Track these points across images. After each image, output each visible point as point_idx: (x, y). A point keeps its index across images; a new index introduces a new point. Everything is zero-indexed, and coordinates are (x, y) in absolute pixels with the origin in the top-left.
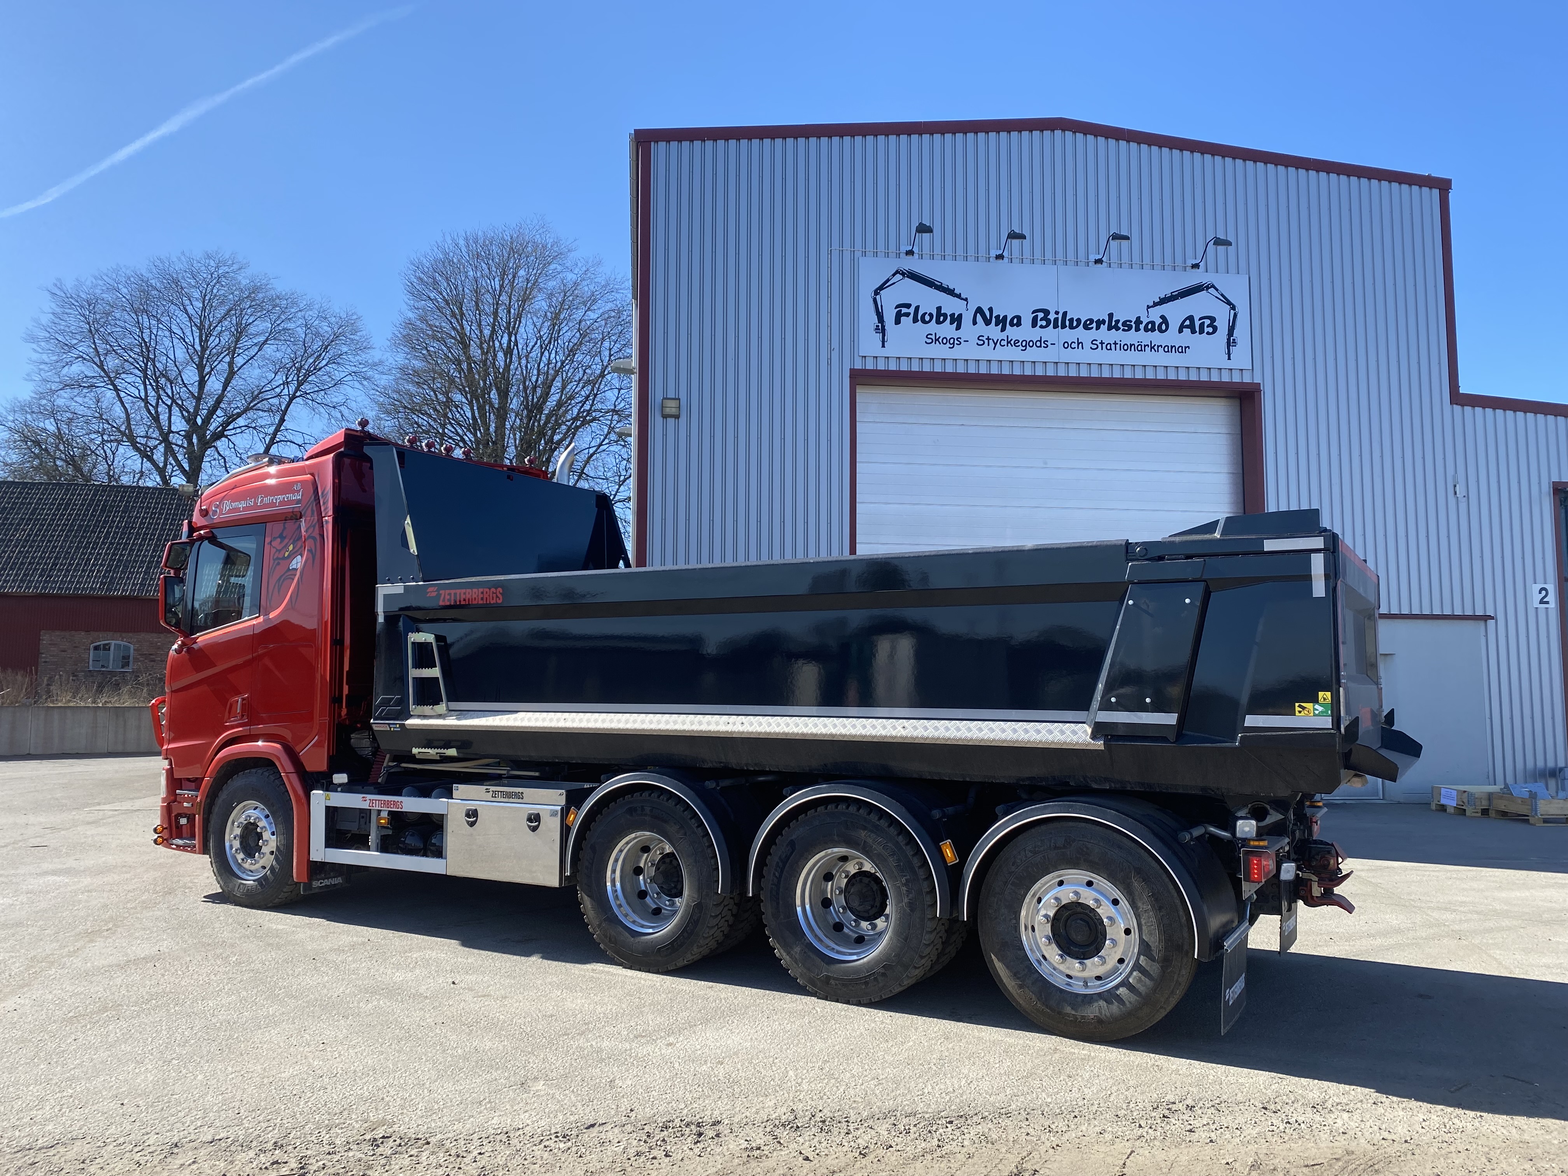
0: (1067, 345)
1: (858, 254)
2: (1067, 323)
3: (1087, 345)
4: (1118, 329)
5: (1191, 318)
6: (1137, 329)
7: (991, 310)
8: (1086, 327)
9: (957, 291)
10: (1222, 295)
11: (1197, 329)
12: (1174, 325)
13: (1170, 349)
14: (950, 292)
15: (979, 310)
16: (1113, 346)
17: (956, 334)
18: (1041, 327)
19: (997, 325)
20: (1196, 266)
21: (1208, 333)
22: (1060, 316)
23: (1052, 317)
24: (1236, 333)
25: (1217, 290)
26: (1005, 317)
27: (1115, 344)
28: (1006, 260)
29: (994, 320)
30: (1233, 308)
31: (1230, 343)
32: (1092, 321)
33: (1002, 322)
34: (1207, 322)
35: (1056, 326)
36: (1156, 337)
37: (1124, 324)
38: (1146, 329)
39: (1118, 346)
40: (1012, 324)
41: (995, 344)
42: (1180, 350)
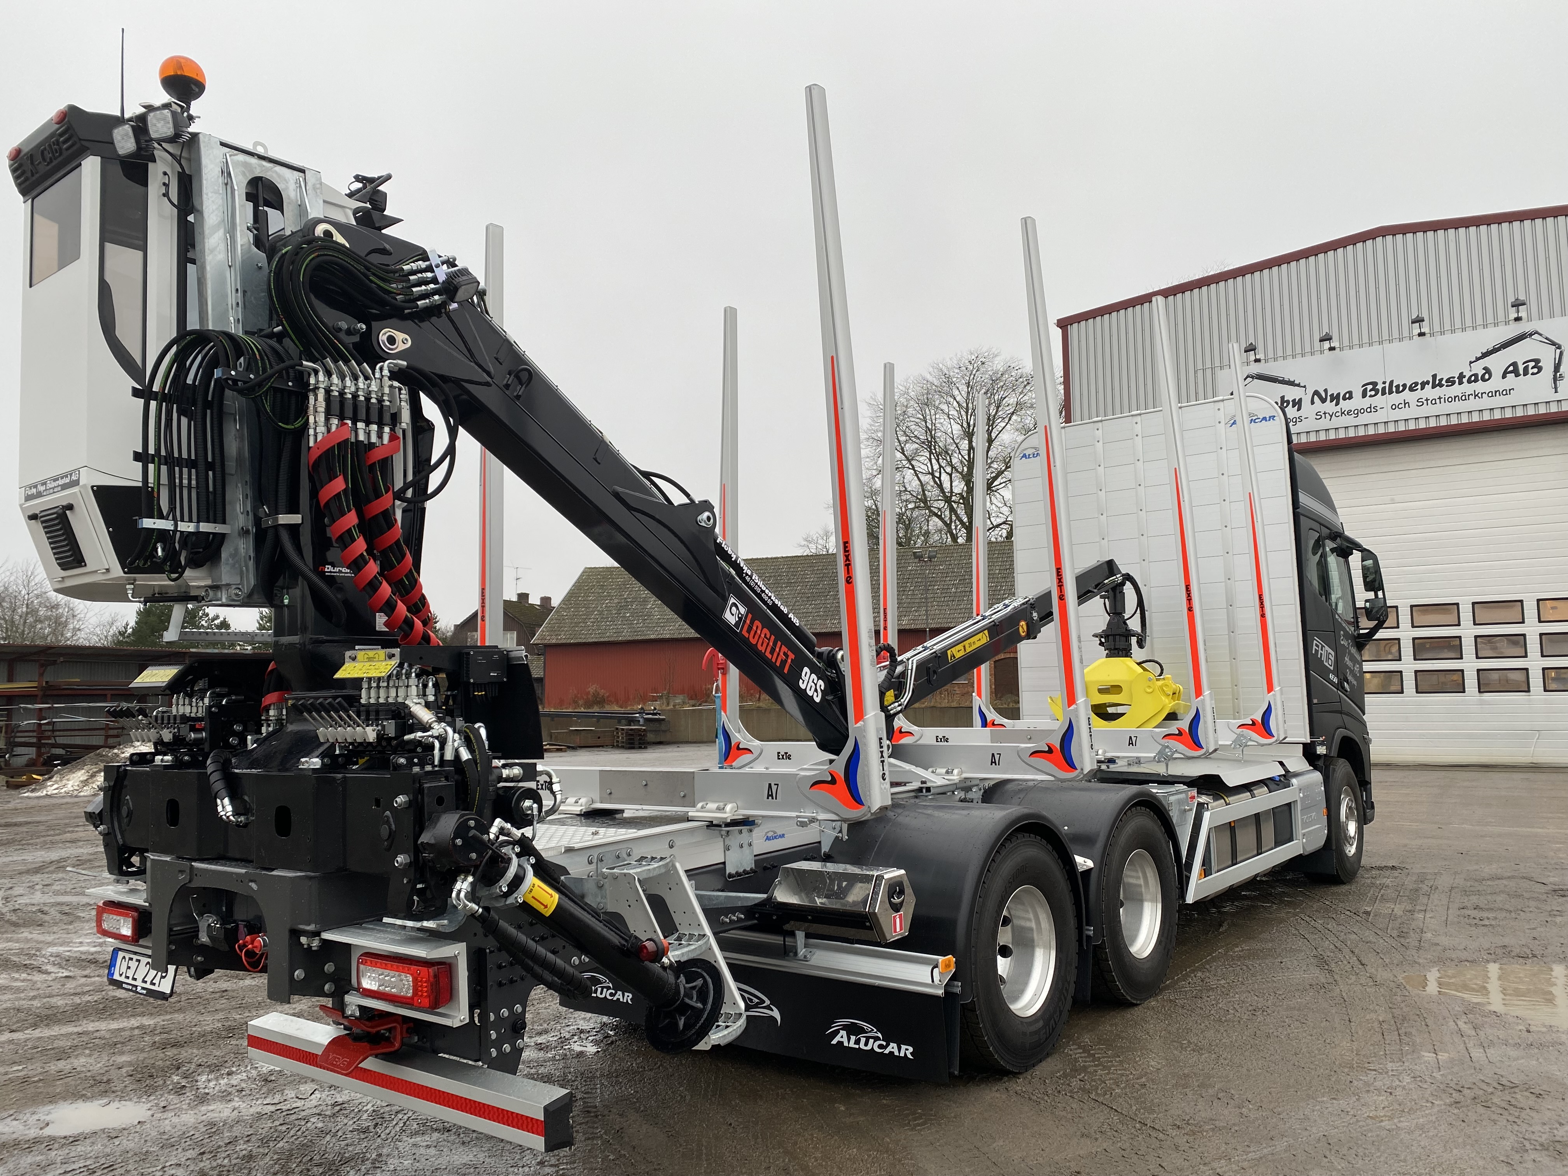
0: (1394, 407)
1: (1217, 370)
2: (1394, 389)
3: (1413, 403)
4: (1441, 385)
5: (1514, 364)
6: (1461, 383)
7: (1326, 391)
8: (1412, 389)
9: (1297, 382)
10: (1546, 338)
11: (1521, 372)
12: (1497, 373)
13: (1493, 394)
14: (1292, 383)
15: (1316, 393)
16: (1438, 401)
17: (1298, 414)
18: (1371, 396)
19: (1331, 401)
20: (1518, 319)
21: (1533, 374)
22: (1387, 385)
23: (1380, 387)
24: (1562, 369)
25: (1541, 335)
26: (1339, 394)
27: (1440, 398)
28: (1338, 350)
29: (1329, 398)
30: (1559, 347)
31: (1557, 378)
32: (1416, 384)
33: (1336, 398)
34: (1533, 364)
35: (1383, 393)
36: (1480, 386)
37: (1447, 381)
38: (1469, 381)
39: (1442, 400)
40: (1344, 399)
41: (1331, 416)
42: (1504, 393)
